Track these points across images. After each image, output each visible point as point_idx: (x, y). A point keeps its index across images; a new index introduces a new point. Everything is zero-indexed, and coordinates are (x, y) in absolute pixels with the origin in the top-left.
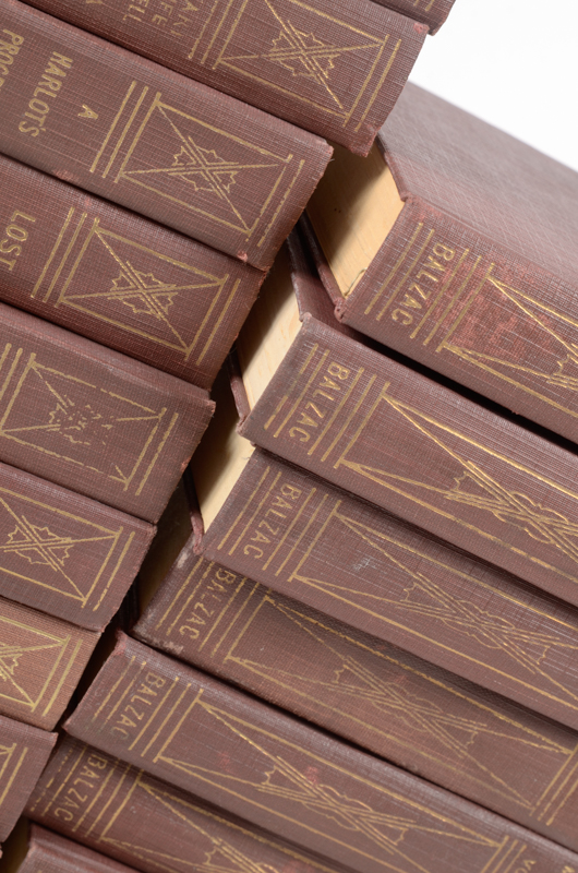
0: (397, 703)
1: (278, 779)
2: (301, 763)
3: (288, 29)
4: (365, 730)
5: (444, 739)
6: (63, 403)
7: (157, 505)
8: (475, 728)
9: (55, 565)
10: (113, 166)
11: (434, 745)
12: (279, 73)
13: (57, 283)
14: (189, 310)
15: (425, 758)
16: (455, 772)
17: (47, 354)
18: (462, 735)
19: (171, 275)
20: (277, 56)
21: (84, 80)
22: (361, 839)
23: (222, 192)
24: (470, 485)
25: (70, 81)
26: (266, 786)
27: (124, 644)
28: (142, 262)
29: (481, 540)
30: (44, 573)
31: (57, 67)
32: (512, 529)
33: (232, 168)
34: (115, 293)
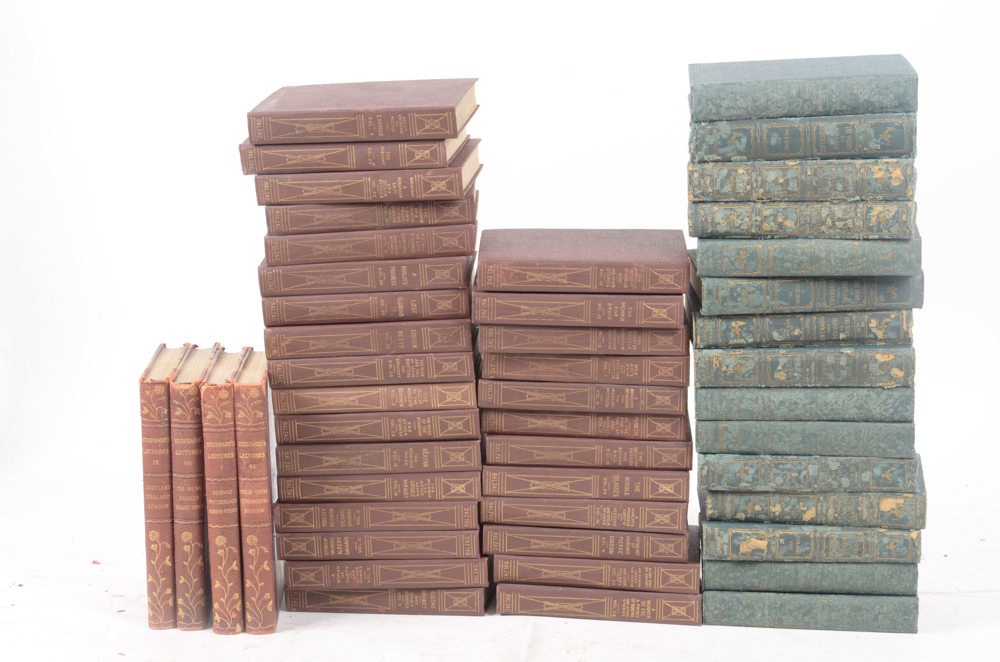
0: (547, 367)
1: (530, 396)
2: (533, 390)
3: (445, 239)
4: (543, 377)
5: (562, 371)
6: (439, 335)
7: (470, 347)
8: (567, 365)
9: (456, 370)
10: (425, 282)
11: (560, 373)
12: (447, 248)
13: (427, 311)
14: (456, 304)
15: (560, 377)
16: (568, 377)
17: (431, 326)
18: (565, 368)
19: (448, 298)
20: (445, 245)
21: (410, 269)
22: (557, 403)
23: (448, 277)
24: (524, 311)
25: (408, 270)
26: (528, 399)
27: (480, 381)
28: (441, 298)
29: (535, 321)
30: (454, 373)
31: (404, 268)
32: (538, 316)
33: (447, 271)
34: (440, 308)
